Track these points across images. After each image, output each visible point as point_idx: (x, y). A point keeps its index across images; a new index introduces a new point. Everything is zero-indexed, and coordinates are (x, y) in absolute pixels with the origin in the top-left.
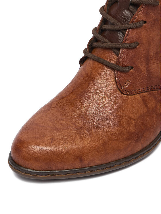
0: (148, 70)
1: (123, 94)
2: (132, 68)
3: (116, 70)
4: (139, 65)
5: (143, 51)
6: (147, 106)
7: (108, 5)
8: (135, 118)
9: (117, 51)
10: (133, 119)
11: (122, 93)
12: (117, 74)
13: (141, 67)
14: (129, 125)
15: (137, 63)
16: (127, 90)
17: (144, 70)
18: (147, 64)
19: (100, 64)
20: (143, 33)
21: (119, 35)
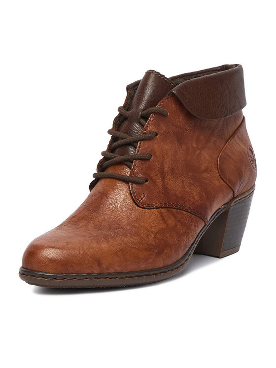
0: (164, 185)
1: (140, 207)
2: (147, 181)
3: (130, 182)
4: (154, 178)
5: (157, 165)
6: (166, 222)
7: (115, 125)
8: (154, 231)
9: (129, 164)
10: (151, 232)
11: (138, 206)
12: (132, 187)
13: (156, 180)
14: (148, 236)
15: (152, 175)
16: (143, 203)
17: (160, 184)
18: (163, 179)
19: (112, 180)
20: (155, 146)
21: (130, 149)
